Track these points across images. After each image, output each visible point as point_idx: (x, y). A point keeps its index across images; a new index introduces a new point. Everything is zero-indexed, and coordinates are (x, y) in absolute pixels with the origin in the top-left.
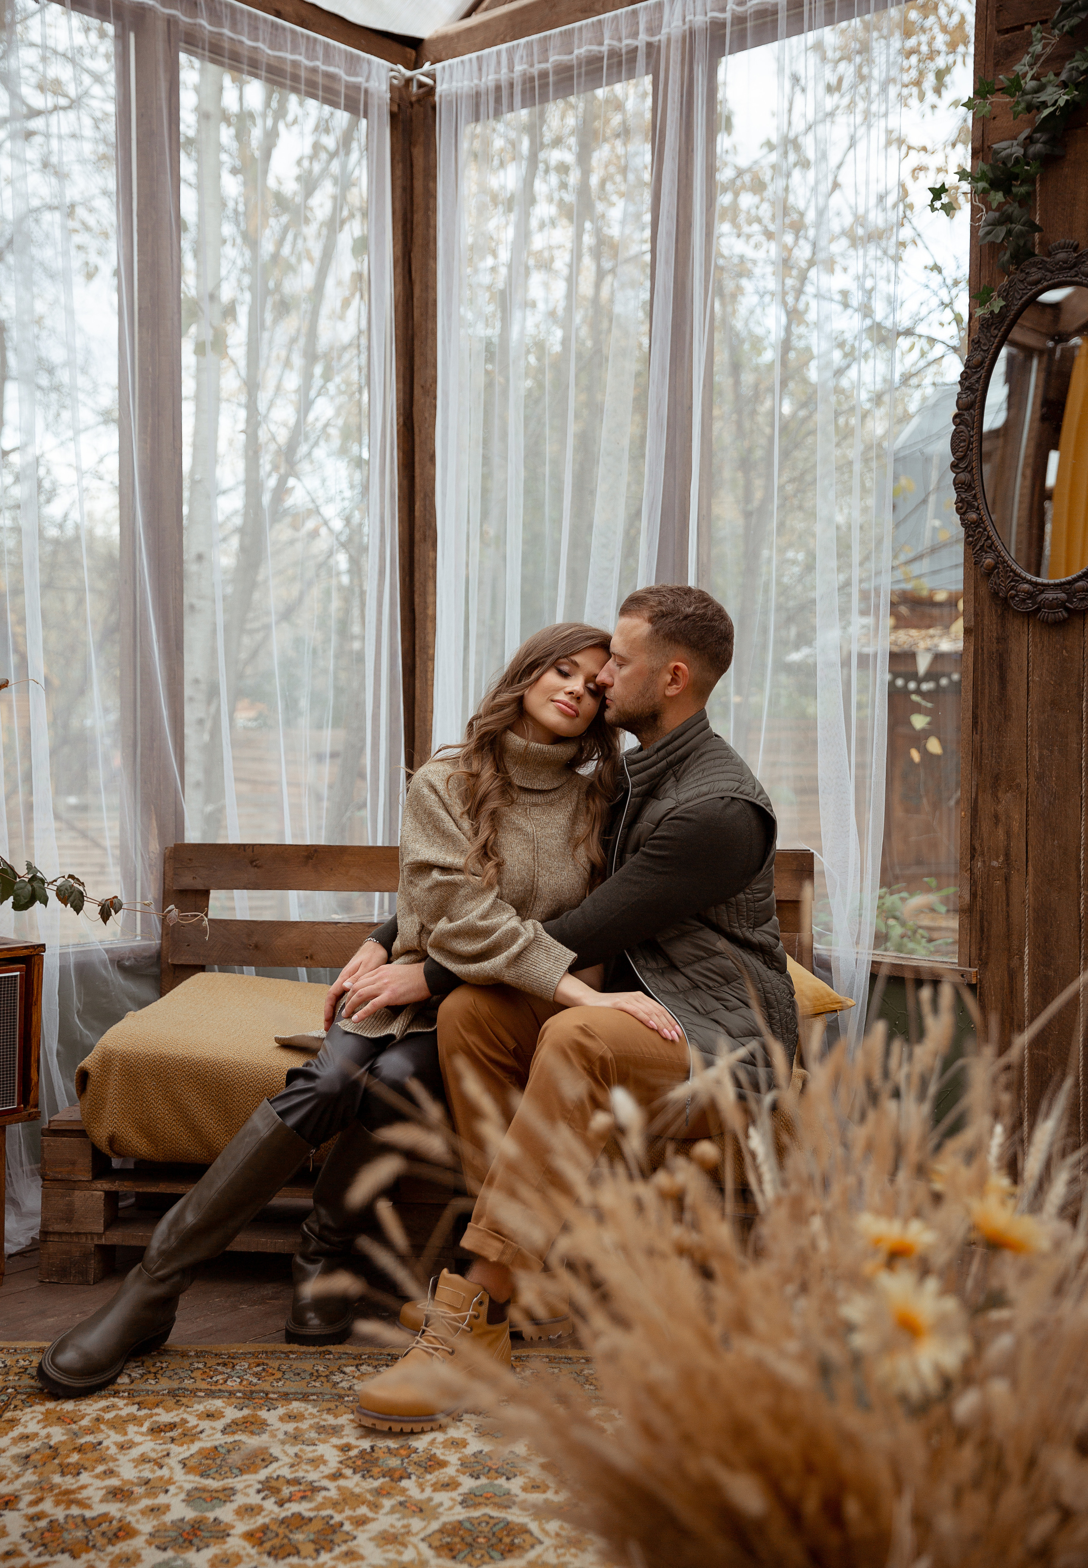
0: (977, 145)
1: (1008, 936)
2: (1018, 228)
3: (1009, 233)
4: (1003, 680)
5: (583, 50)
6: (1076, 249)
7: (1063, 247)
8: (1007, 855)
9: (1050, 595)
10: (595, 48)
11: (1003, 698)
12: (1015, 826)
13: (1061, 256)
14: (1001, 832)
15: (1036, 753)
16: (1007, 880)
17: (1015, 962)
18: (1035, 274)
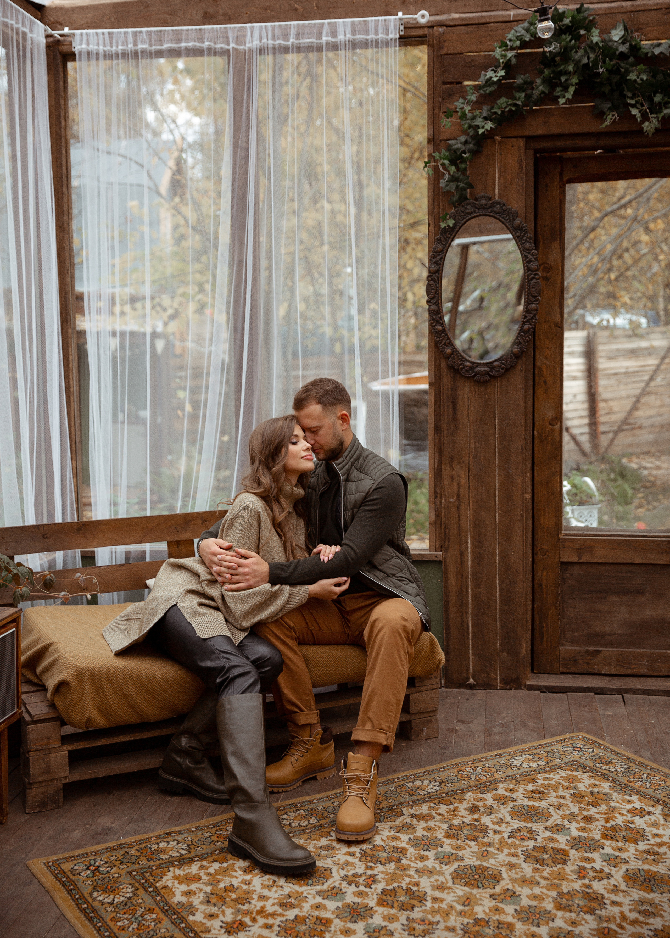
0: (431, 137)
1: (459, 535)
2: (462, 185)
3: (457, 186)
4: (455, 409)
5: (190, 44)
6: (490, 199)
7: (484, 197)
8: (458, 496)
9: (482, 369)
10: (197, 44)
11: (455, 418)
12: (463, 481)
13: (483, 202)
14: (455, 485)
15: (473, 445)
16: (458, 508)
17: (464, 547)
18: (470, 209)
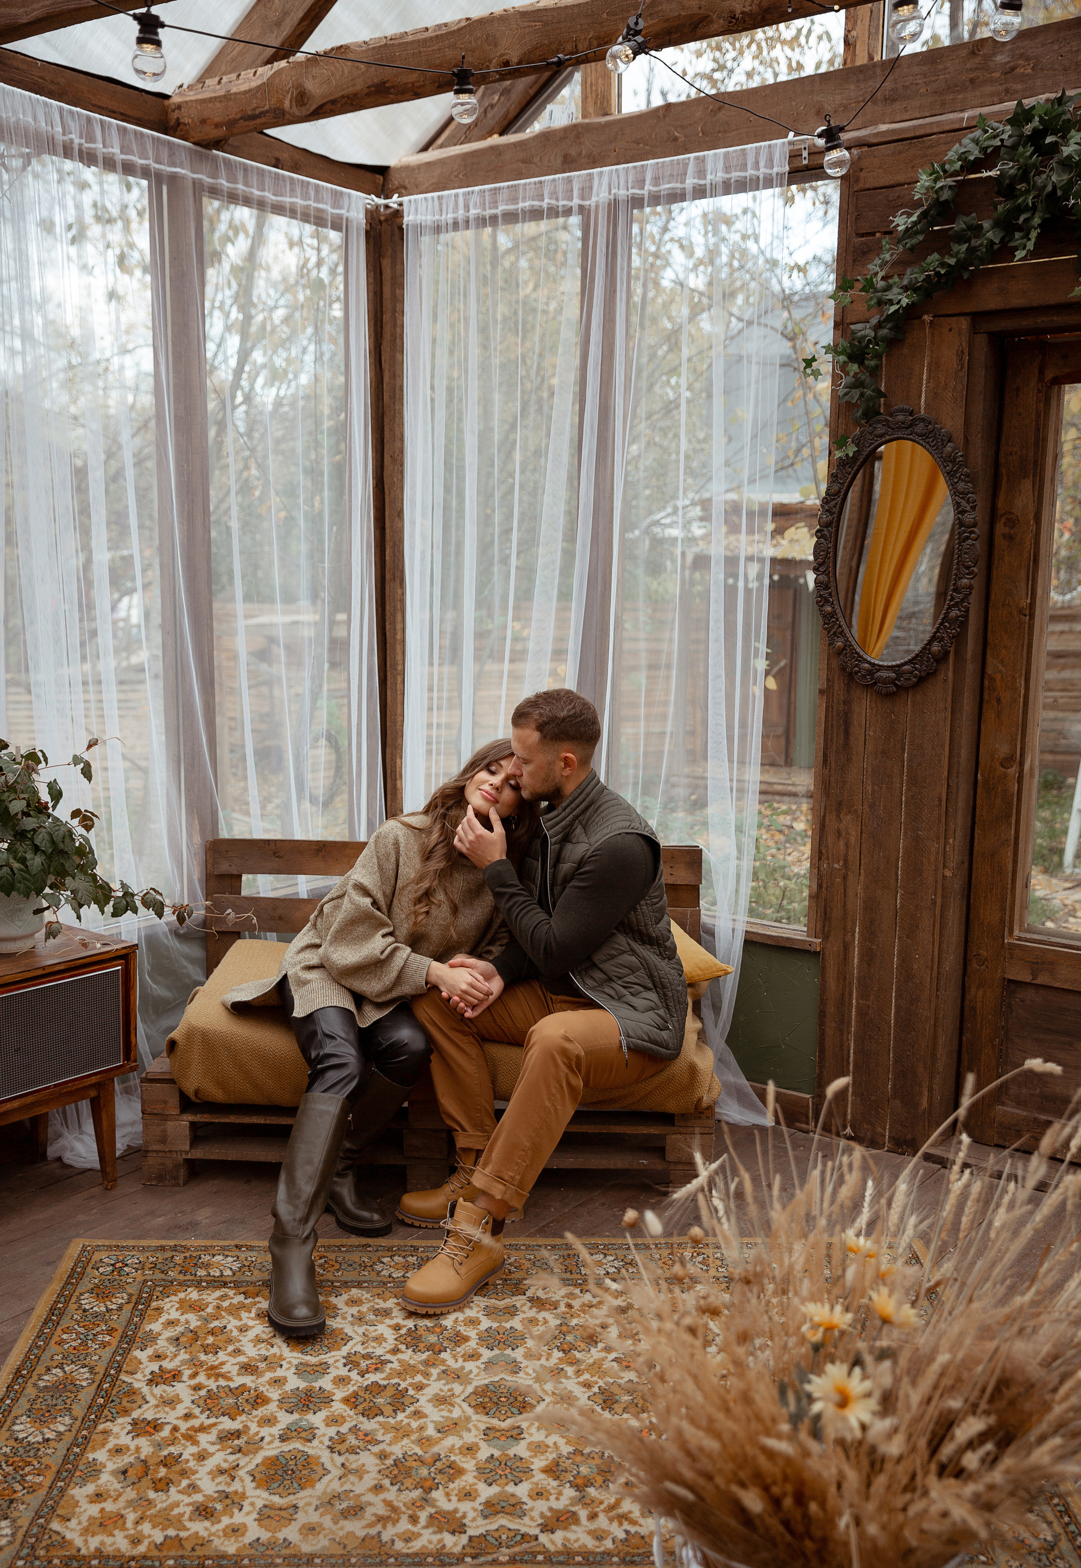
0: (839, 319)
1: (845, 918)
2: (869, 392)
3: (862, 395)
4: (847, 733)
5: (527, 204)
6: (911, 413)
7: (902, 410)
8: (846, 861)
9: (884, 674)
10: (536, 203)
11: (846, 745)
12: (853, 839)
13: (901, 417)
14: (842, 843)
15: (870, 788)
16: (845, 878)
17: (849, 937)
18: (880, 429)
